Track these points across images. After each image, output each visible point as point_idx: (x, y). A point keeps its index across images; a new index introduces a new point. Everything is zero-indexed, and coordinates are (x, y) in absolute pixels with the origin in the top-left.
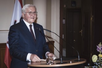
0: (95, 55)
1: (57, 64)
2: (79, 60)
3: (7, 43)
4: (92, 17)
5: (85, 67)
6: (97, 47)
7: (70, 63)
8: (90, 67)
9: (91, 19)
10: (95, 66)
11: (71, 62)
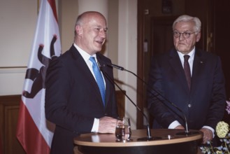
0: (223, 123)
1: (139, 140)
2: (187, 133)
3: (24, 95)
4: (209, 36)
5: (201, 148)
6: (227, 105)
7: (168, 139)
8: (212, 148)
9: (208, 42)
10: (222, 147)
11: (169, 137)
